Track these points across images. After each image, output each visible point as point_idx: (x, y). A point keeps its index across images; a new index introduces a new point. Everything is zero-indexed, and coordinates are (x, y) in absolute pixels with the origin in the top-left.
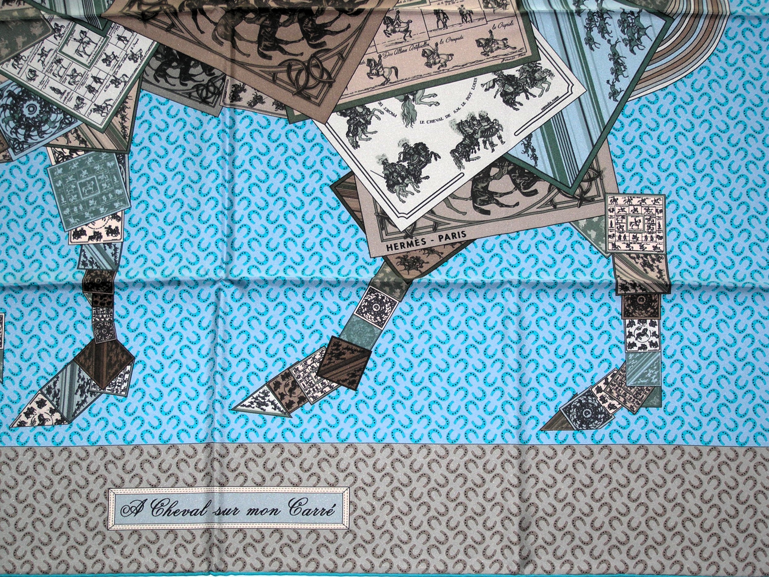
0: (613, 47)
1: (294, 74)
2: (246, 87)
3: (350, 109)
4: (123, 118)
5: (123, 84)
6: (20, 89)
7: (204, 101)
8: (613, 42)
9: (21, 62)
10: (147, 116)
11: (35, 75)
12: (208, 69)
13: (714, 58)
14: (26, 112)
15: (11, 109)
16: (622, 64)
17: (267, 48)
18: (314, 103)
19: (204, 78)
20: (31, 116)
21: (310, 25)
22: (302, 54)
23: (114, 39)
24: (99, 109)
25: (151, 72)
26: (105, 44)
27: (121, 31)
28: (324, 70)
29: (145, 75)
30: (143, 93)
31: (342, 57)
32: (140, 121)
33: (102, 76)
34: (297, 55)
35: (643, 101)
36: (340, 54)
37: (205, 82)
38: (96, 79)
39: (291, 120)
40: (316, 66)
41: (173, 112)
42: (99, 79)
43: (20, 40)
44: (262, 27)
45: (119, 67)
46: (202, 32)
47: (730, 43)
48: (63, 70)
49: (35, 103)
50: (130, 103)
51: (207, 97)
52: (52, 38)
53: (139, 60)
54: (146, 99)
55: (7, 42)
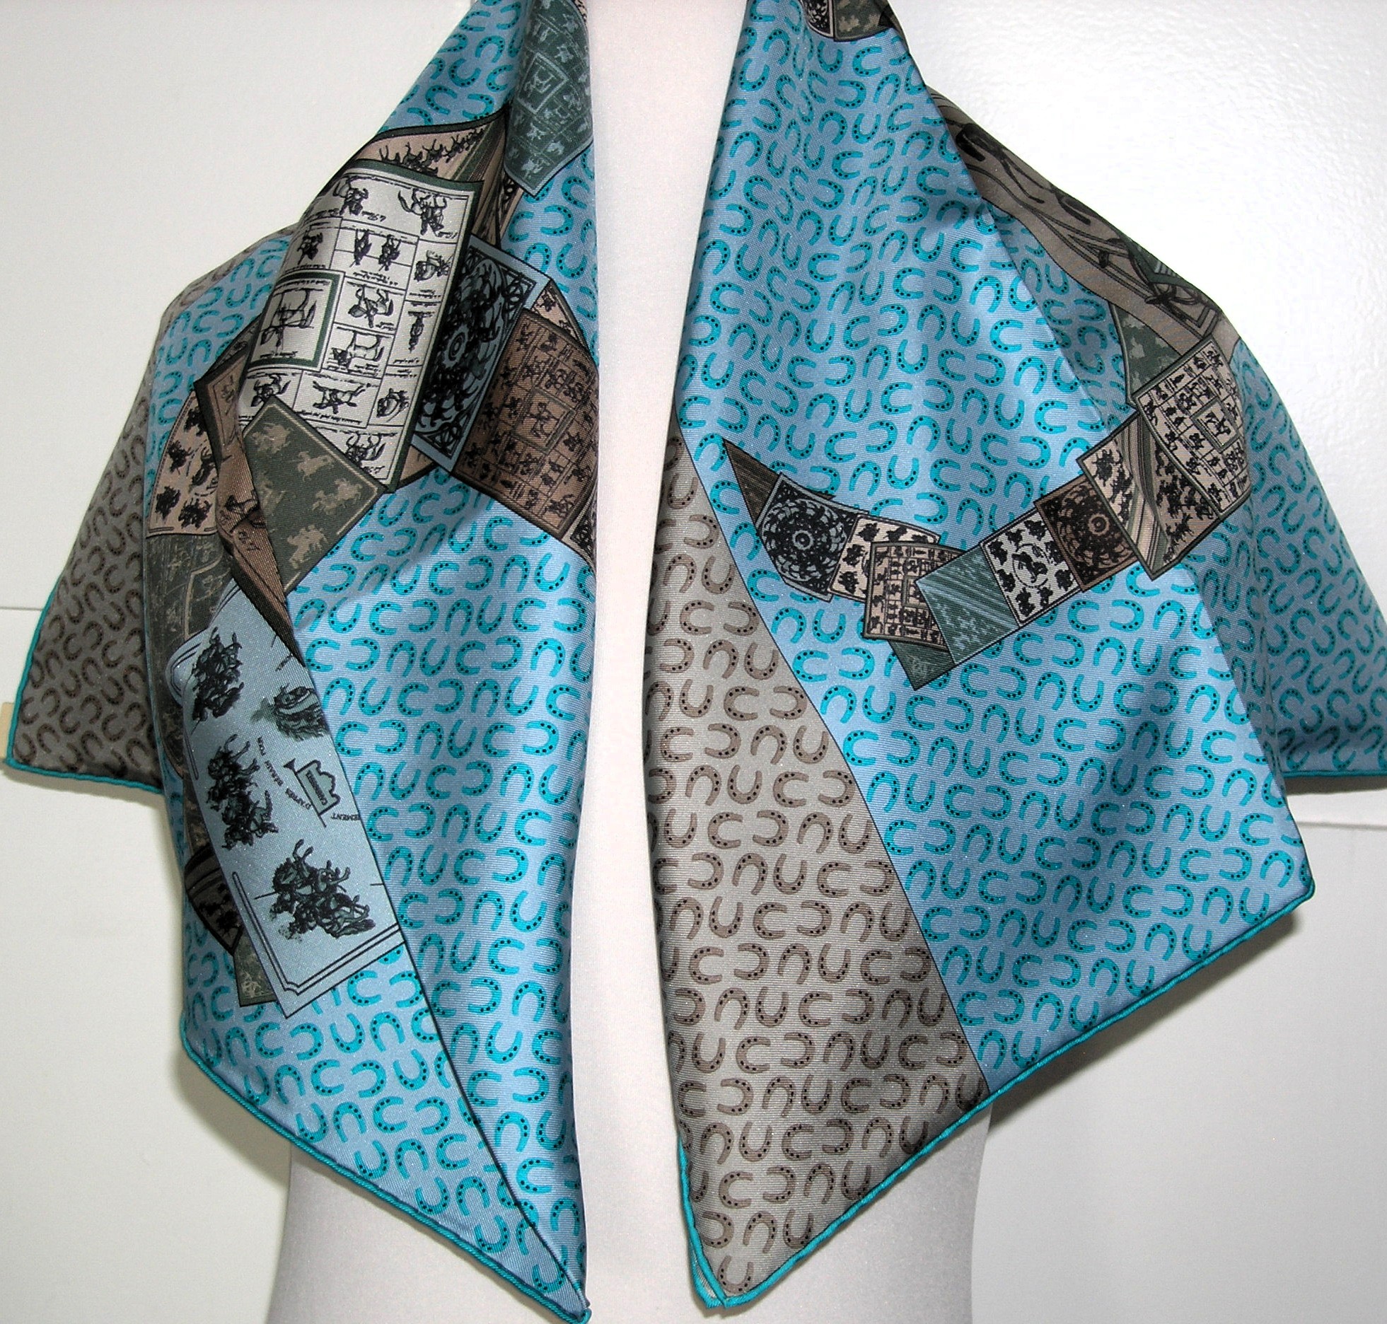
4: (434, 155)
11: (390, 396)
24: (430, 218)
33: (348, 241)
38: (361, 250)
42: (357, 243)
43: (309, 466)
48: (360, 340)
52: (287, 398)
55: (320, 494)
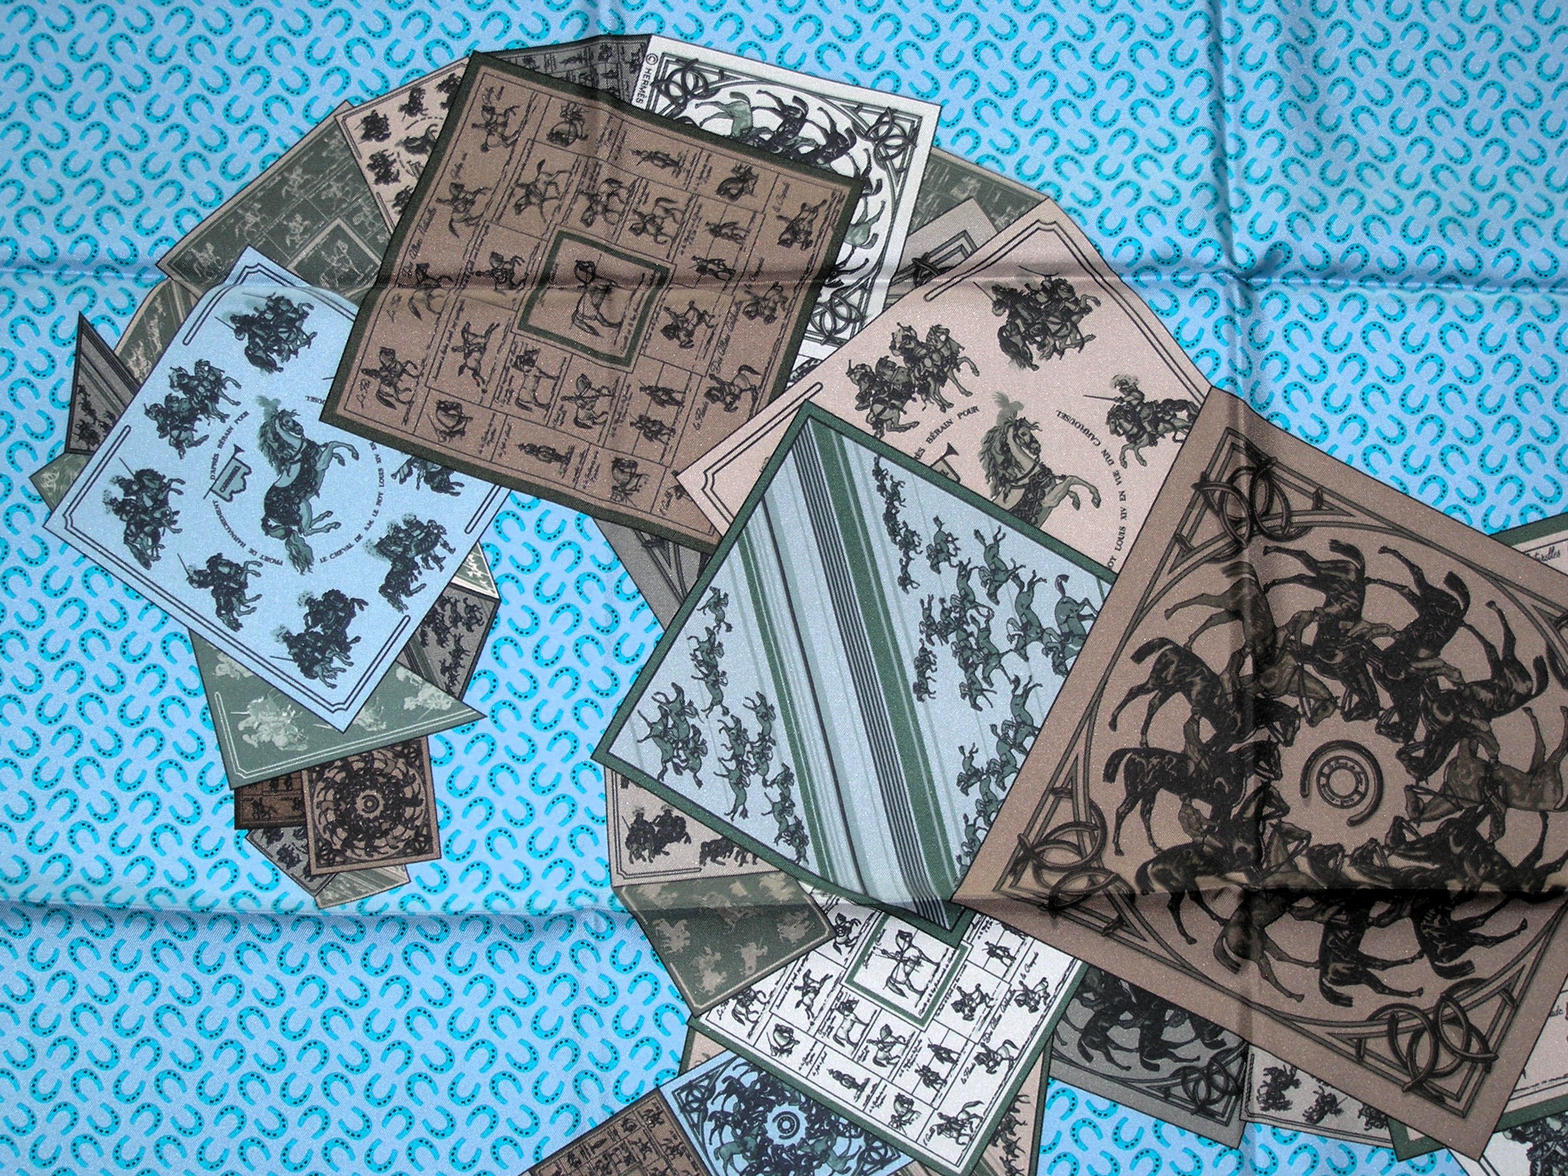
1: (1404, 1041)
2: (1299, 1075)
3: (1533, 1123)
4: (1010, 1148)
5: (1005, 1064)
6: (754, 1076)
7: (1203, 1109)
9: (756, 1006)
10: (1066, 1145)
11: (792, 1041)
12: (1207, 1030)
14: (772, 1131)
15: (736, 1125)
17: (1342, 980)
18: (1453, 1111)
19: (1200, 1053)
20: (787, 1143)
21: (1436, 923)
22: (1420, 992)
23: (978, 953)
24: (950, 1126)
25: (1070, 1037)
26: (957, 966)
27: (995, 933)
28: (1471, 1030)
29: (1057, 1044)
30: (1055, 1086)
31: (1512, 1002)
32: (1052, 1155)
33: (954, 1043)
34: (1408, 995)
36: (1506, 990)
37: (1203, 1063)
38: (941, 1053)
39: (1403, 1151)
40: (1454, 1021)
41: (1127, 1135)
42: (948, 1051)
43: (751, 953)
44: (1330, 927)
45: (996, 1022)
46: (1192, 941)
48: (859, 1028)
49: (795, 1109)
50: (1026, 1113)
51: (1209, 1101)
52: (828, 948)
53: (1042, 1006)
54: (1063, 1102)
55: (718, 956)
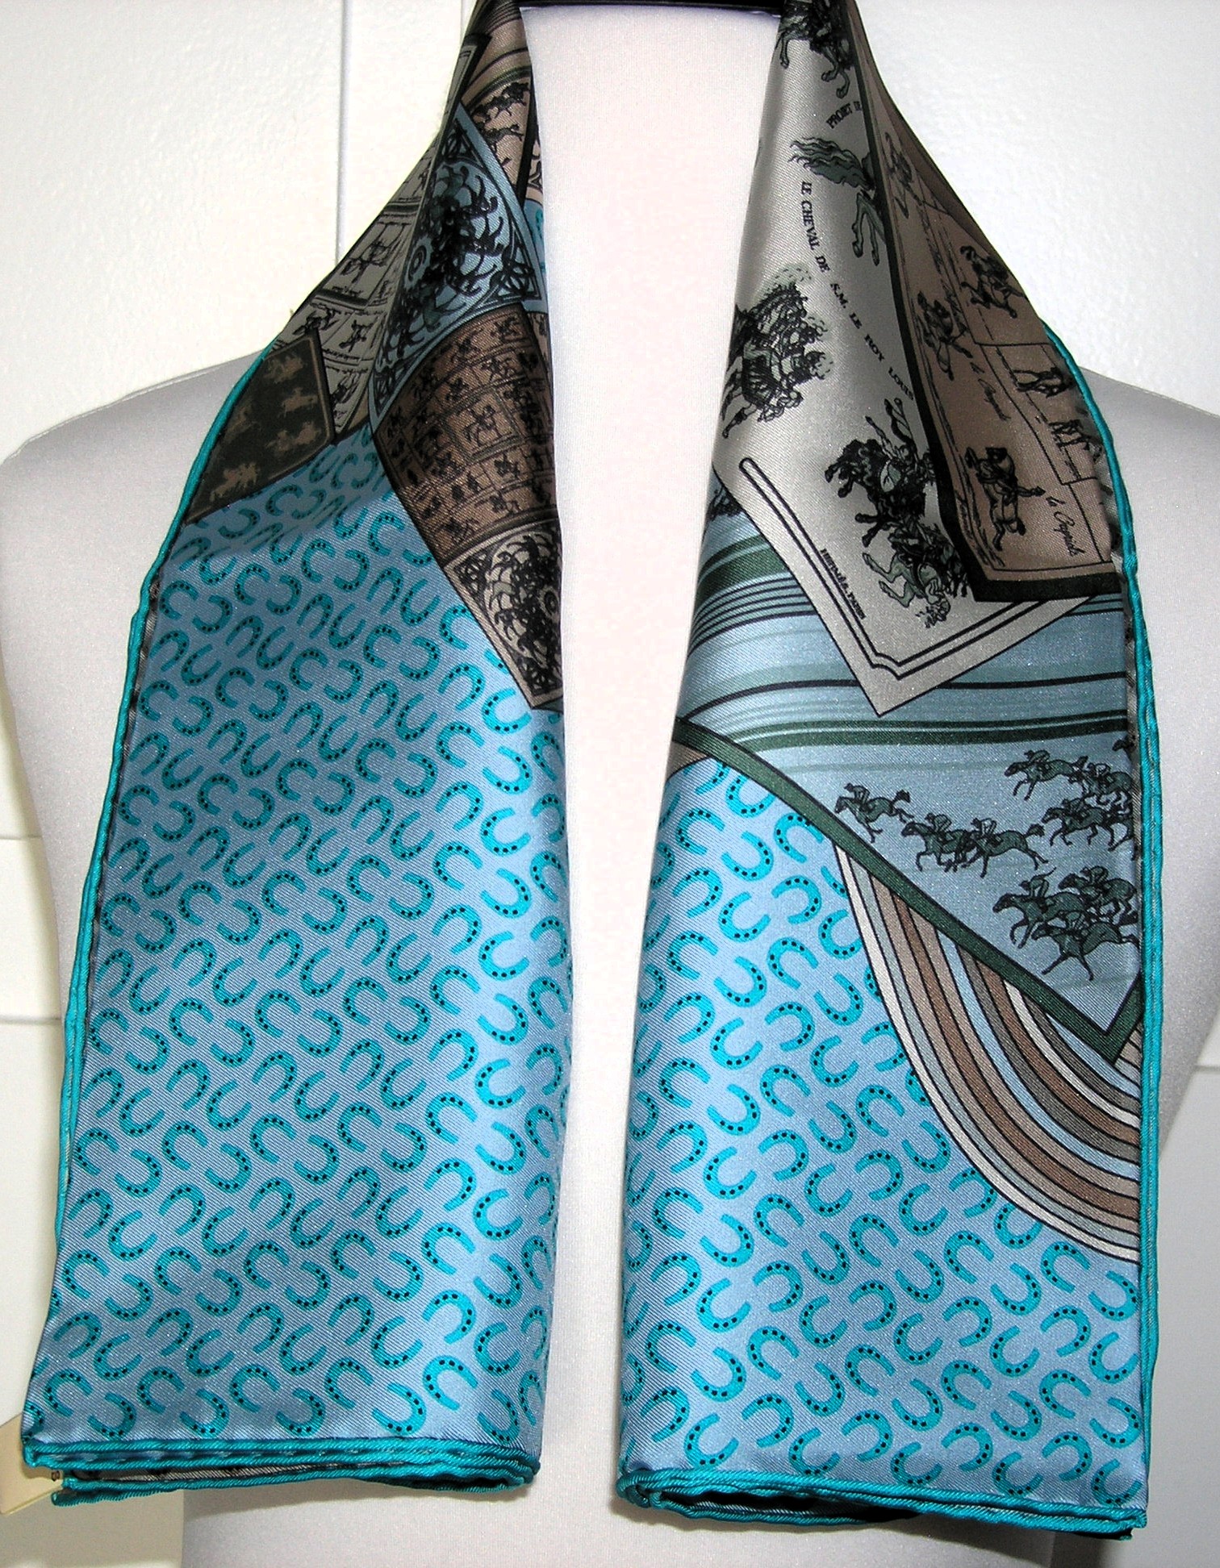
0: (1019, 841)
8: (1033, 842)
13: (975, 1191)
16: (962, 861)
35: (832, 902)
47: (1030, 1258)
